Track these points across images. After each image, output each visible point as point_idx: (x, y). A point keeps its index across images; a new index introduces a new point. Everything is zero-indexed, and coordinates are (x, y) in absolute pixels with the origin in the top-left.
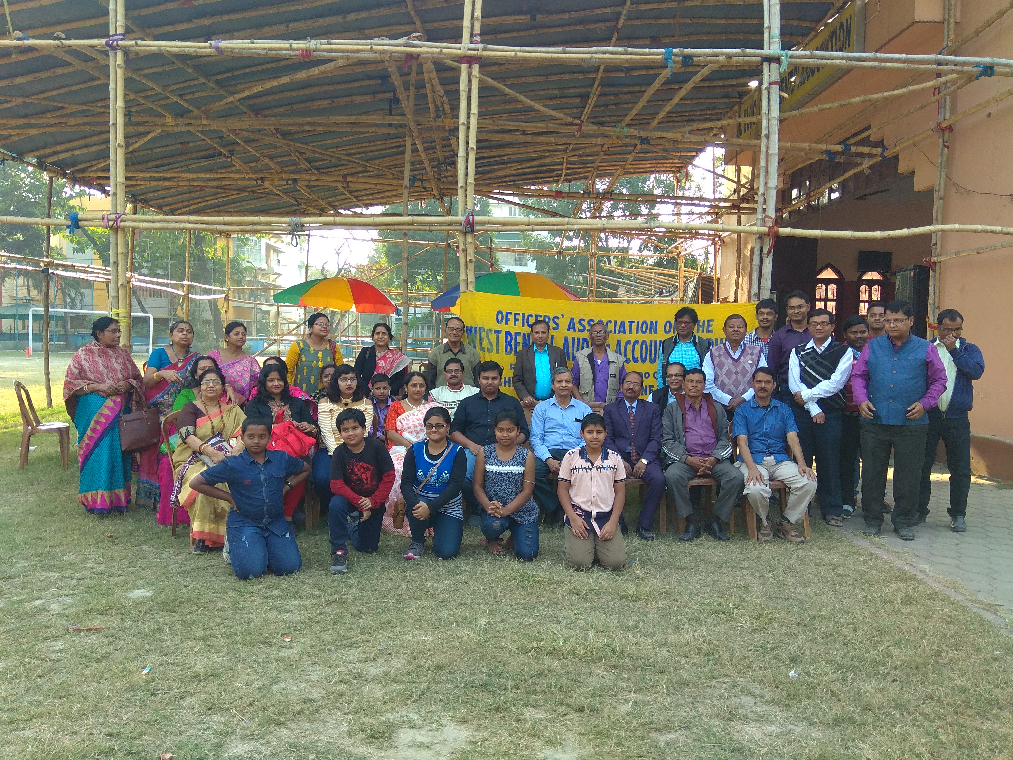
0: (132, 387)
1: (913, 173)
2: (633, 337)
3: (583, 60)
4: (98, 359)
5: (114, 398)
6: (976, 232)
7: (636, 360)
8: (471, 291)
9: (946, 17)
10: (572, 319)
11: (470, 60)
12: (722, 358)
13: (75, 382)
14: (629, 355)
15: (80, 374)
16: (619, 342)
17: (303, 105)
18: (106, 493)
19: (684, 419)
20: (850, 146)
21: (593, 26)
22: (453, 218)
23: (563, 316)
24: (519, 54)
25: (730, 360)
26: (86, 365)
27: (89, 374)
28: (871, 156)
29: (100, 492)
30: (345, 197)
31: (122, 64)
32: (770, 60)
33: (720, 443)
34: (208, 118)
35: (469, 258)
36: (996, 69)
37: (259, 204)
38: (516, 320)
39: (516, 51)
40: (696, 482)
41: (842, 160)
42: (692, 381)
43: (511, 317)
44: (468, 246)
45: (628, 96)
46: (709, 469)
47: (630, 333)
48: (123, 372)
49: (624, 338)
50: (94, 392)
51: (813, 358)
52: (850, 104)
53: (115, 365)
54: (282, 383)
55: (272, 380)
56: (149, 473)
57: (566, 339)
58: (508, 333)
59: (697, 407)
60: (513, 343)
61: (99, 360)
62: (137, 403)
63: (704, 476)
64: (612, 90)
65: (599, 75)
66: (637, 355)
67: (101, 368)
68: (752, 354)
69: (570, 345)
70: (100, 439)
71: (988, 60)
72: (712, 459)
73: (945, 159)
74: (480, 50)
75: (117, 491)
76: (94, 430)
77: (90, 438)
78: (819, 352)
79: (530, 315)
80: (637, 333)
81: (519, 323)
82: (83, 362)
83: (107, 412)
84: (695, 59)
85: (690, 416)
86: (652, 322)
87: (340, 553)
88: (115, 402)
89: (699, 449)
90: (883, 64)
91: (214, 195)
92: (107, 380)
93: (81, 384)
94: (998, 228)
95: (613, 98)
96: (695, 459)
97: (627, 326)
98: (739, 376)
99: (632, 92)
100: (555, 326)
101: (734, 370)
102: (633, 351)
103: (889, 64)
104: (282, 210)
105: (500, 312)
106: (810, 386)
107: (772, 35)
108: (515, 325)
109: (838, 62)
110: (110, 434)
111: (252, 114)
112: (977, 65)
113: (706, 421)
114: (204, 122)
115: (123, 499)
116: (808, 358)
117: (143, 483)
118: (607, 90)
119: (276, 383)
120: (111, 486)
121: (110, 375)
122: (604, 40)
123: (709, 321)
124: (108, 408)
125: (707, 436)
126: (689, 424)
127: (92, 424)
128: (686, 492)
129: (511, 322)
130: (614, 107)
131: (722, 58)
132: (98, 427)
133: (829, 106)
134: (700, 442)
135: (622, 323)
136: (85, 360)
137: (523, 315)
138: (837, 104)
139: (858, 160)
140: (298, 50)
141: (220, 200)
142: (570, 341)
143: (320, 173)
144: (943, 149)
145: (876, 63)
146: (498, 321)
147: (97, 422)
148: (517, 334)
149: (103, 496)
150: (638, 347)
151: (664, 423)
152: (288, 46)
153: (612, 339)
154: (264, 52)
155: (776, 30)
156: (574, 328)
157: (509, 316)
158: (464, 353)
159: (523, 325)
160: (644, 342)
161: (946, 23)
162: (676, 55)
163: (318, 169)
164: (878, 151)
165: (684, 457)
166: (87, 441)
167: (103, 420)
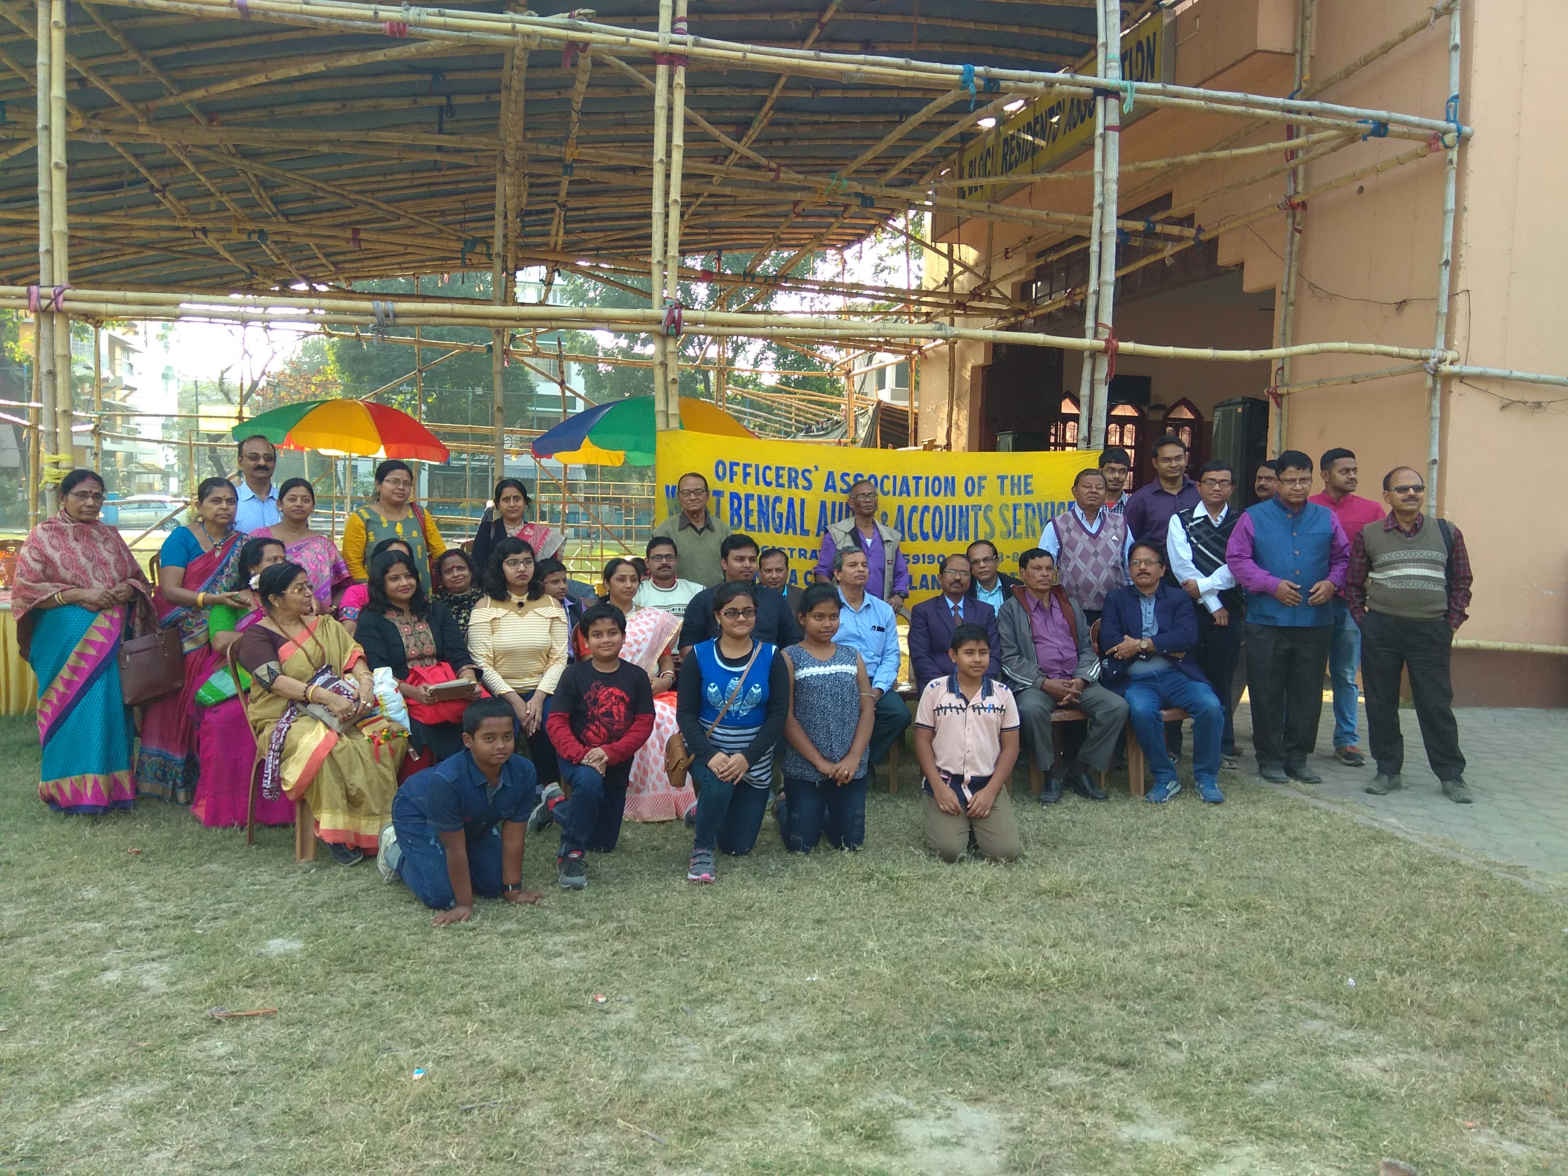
0: (136, 590)
1: (1242, 266)
2: (921, 501)
3: (842, 72)
4: (73, 544)
5: (109, 613)
6: (1369, 353)
7: (925, 537)
8: (673, 430)
9: (1299, 47)
10: (831, 474)
11: (672, 59)
12: (1073, 533)
13: (39, 586)
14: (916, 529)
15: (44, 571)
16: (900, 508)
17: (292, 109)
18: (101, 779)
19: (1031, 625)
20: (1154, 223)
21: (786, 17)
22: (648, 312)
23: (816, 468)
24: (749, 55)
25: (1085, 536)
26: (56, 556)
27: (62, 572)
28: (1179, 239)
29: (90, 778)
30: (317, 262)
31: (62, 22)
32: (1107, 93)
33: (1084, 657)
34: (149, 123)
35: (671, 377)
36: (1392, 127)
37: (165, 270)
38: (746, 475)
39: (745, 51)
40: (1056, 716)
41: (1137, 244)
42: (1040, 568)
43: (739, 470)
44: (670, 356)
45: (808, 129)
46: (1076, 695)
47: (917, 494)
48: (119, 566)
49: (908, 502)
50: (74, 603)
51: (1208, 533)
52: (1183, 163)
53: (106, 554)
54: (413, 581)
55: (396, 578)
56: (162, 738)
57: (823, 505)
58: (734, 496)
59: (1046, 605)
60: (743, 511)
61: (77, 547)
62: (143, 620)
63: (1070, 706)
64: (791, 117)
65: (776, 93)
66: (928, 528)
67: (83, 560)
68: (1115, 527)
69: (829, 513)
70: (88, 684)
71: (1383, 114)
72: (1077, 681)
73: (1295, 248)
74: (688, 44)
75: (116, 774)
76: (75, 670)
77: (68, 683)
78: (1216, 524)
79: (767, 468)
80: (927, 494)
81: (751, 479)
82: (49, 551)
83: (99, 638)
84: (1003, 84)
85: (1038, 619)
86: (946, 479)
87: (575, 855)
88: (111, 619)
89: (1057, 667)
90: (1252, 110)
91: (93, 253)
92: (95, 582)
93: (50, 591)
94: (1395, 350)
95: (784, 129)
96: (1055, 683)
97: (912, 484)
98: (1100, 559)
99: (816, 123)
100: (806, 484)
101: (1092, 550)
102: (921, 522)
103: (1259, 111)
104: (204, 281)
105: (720, 463)
106: (1207, 573)
107: (1110, 56)
108: (745, 482)
109: (1194, 102)
110: (104, 676)
111: (203, 121)
112: (1364, 120)
113: (1062, 627)
114: (143, 129)
115: (127, 787)
116: (1199, 532)
117: (150, 757)
118: (780, 116)
119: (404, 582)
120: (108, 767)
121: (99, 573)
122: (796, 39)
123: (1026, 477)
124: (100, 630)
125: (1066, 648)
126: (1041, 632)
127: (72, 659)
128: (1048, 732)
129: (739, 478)
130: (781, 143)
131: (1039, 86)
132: (83, 664)
133: (1150, 164)
134: (1059, 657)
135: (905, 480)
136: (53, 547)
137: (757, 467)
138: (1162, 163)
139: (1159, 245)
140: (384, 21)
141: (101, 262)
142: (829, 506)
143: (289, 222)
144: (1292, 234)
145: (1243, 108)
146: (718, 476)
147: (81, 656)
148: (749, 497)
149: (96, 782)
150: (928, 517)
151: (1001, 631)
152: (371, 13)
153: (888, 503)
154: (324, 21)
155: (1115, 51)
156: (834, 487)
157: (735, 468)
158: (712, 530)
159: (757, 483)
160: (937, 508)
161: (1298, 56)
162: (979, 76)
163: (286, 215)
164: (1190, 232)
165: (1040, 679)
166: (61, 688)
167: (92, 652)
